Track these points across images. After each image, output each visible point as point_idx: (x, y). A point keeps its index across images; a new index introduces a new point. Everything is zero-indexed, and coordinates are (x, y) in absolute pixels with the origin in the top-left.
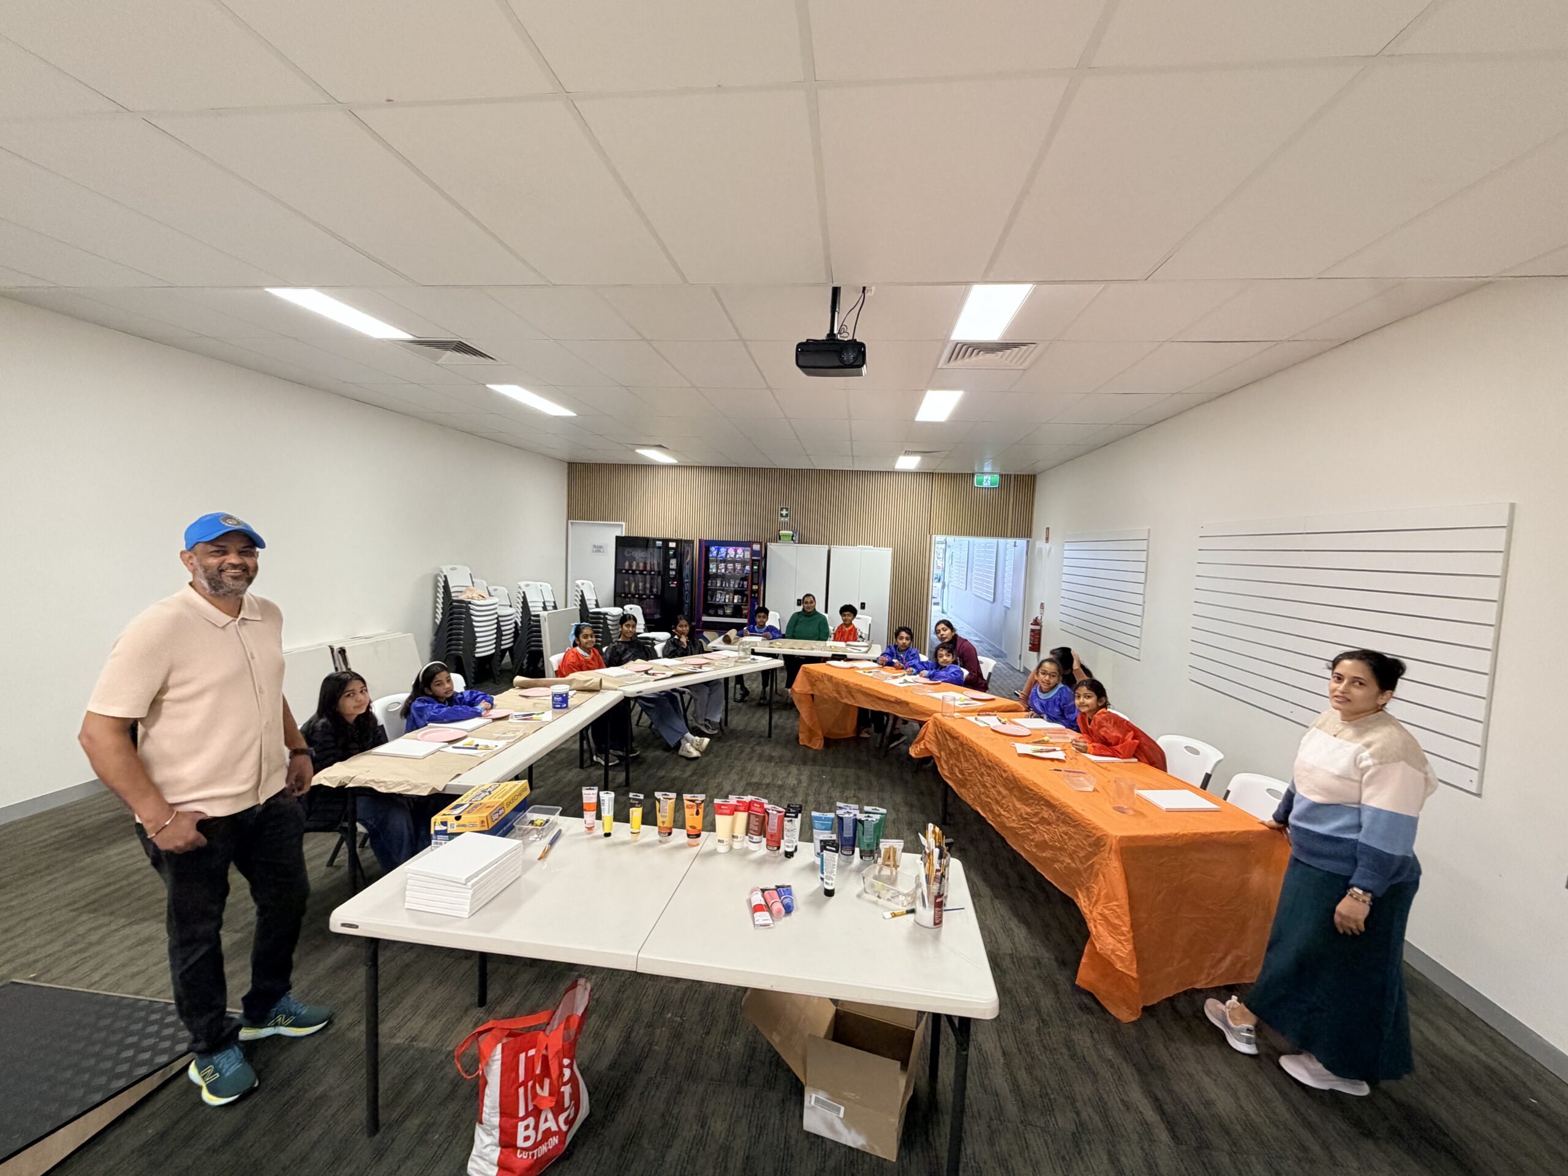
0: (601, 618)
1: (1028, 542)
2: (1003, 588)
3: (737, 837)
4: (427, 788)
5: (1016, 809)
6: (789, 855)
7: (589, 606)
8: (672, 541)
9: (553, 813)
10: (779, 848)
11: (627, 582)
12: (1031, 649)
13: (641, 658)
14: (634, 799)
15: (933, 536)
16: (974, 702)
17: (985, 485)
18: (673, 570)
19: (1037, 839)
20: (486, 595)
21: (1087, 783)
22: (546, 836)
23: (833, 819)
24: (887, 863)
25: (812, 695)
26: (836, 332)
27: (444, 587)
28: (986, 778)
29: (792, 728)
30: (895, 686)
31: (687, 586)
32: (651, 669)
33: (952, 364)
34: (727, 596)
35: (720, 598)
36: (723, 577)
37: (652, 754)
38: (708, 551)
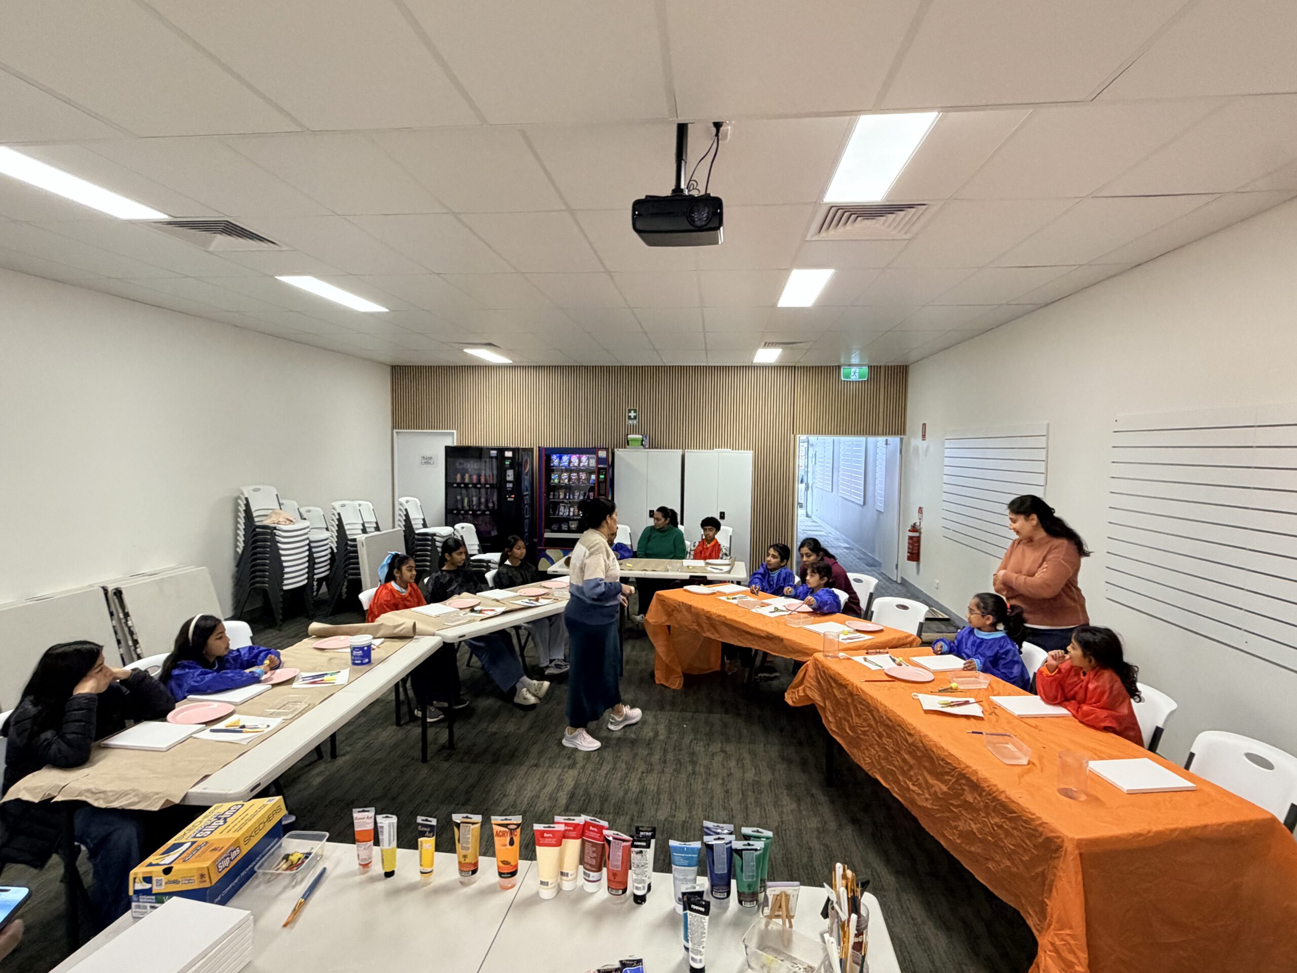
0: (428, 540)
1: (902, 440)
2: (875, 490)
3: (567, 875)
4: (160, 798)
5: (929, 786)
6: (640, 900)
7: (415, 527)
8: (508, 449)
9: (320, 838)
10: (625, 891)
11: (459, 497)
12: (909, 559)
13: (468, 591)
14: (423, 825)
15: (798, 436)
16: (858, 634)
17: (853, 378)
18: (510, 482)
19: (960, 828)
20: (295, 516)
21: (1019, 754)
22: (302, 880)
23: (700, 850)
24: (777, 913)
25: (669, 627)
26: (683, 186)
27: (245, 511)
28: (885, 740)
29: (646, 663)
30: (764, 616)
31: (527, 500)
32: (478, 604)
33: (823, 234)
34: (572, 509)
35: (563, 511)
36: (569, 488)
37: (486, 703)
38: (548, 460)
